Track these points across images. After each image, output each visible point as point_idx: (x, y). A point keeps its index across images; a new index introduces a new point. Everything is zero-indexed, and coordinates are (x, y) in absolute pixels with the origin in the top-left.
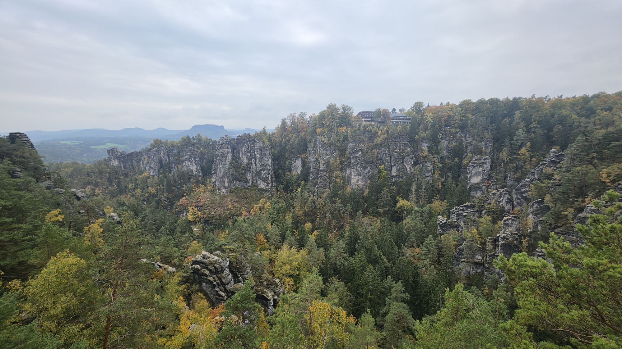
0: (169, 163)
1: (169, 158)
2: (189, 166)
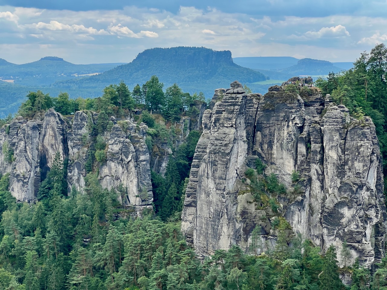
0: (67, 165)
1: (66, 150)
2: (118, 179)
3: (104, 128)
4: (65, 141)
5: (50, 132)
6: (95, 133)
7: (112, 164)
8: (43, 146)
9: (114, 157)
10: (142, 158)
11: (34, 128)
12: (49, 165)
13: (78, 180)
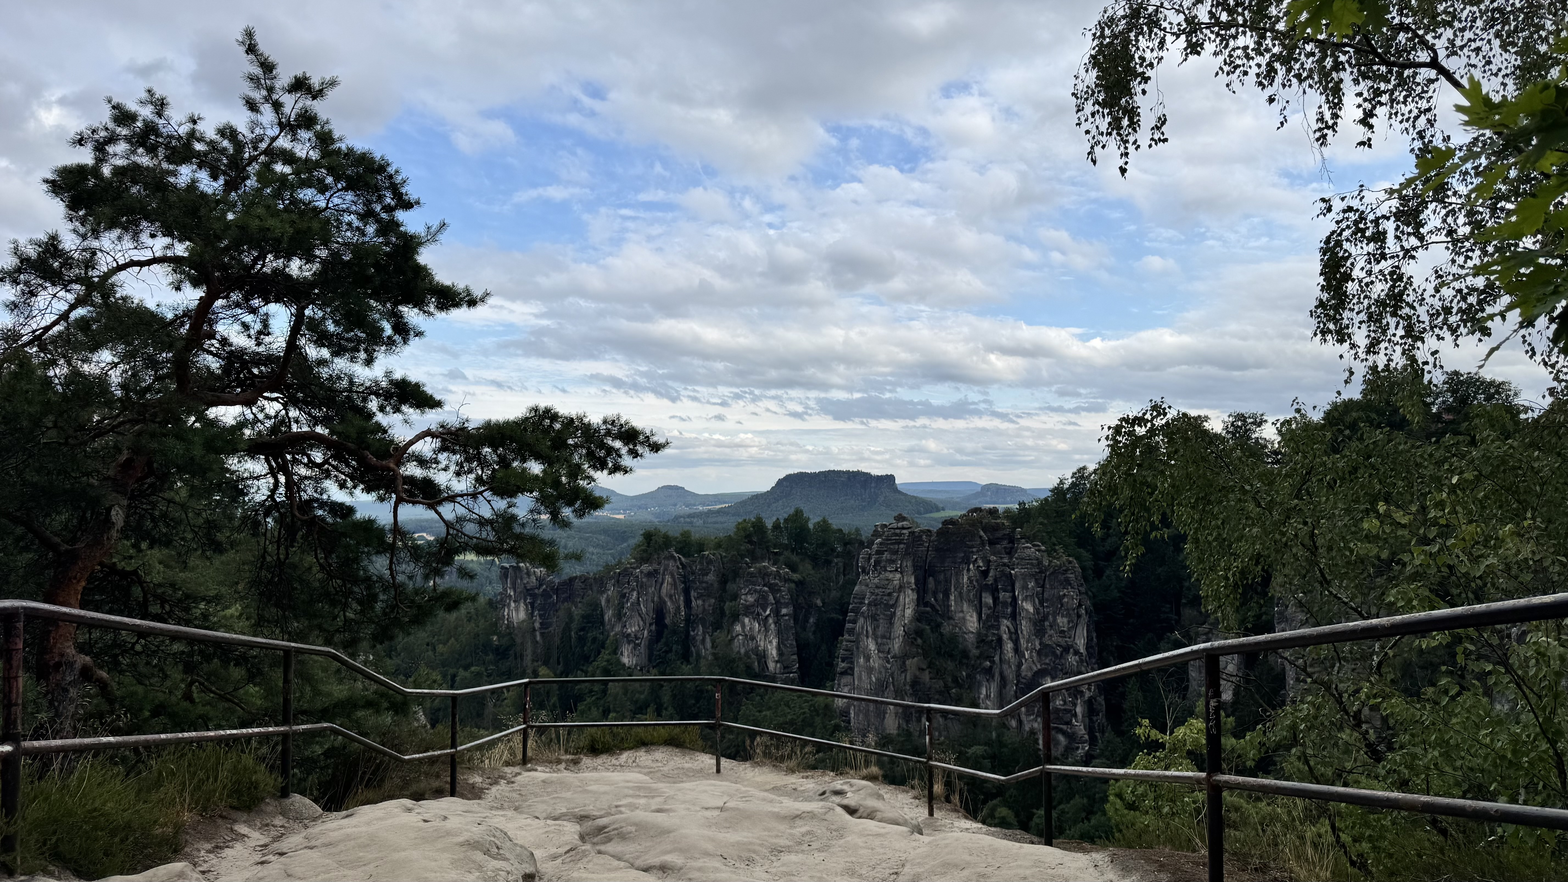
0: (688, 620)
1: (688, 603)
2: (753, 638)
3: (736, 574)
4: (687, 592)
5: (668, 578)
6: (724, 581)
7: (747, 620)
8: (660, 597)
9: (748, 611)
10: (784, 611)
11: (649, 575)
12: (667, 621)
13: (703, 641)
